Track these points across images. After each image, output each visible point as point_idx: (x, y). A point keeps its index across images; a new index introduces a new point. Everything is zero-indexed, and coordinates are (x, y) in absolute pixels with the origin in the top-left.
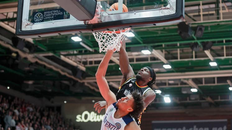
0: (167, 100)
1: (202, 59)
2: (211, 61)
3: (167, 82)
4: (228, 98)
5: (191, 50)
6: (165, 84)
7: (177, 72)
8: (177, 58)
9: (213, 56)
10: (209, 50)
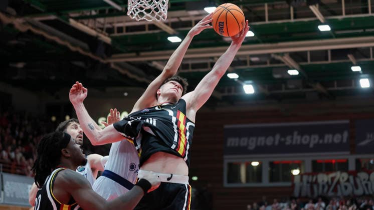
0: (249, 89)
1: (306, 20)
2: (321, 24)
3: (248, 59)
4: (351, 85)
5: (287, 6)
6: (245, 63)
7: (264, 42)
8: (263, 19)
9: (324, 15)
10: (317, 5)
